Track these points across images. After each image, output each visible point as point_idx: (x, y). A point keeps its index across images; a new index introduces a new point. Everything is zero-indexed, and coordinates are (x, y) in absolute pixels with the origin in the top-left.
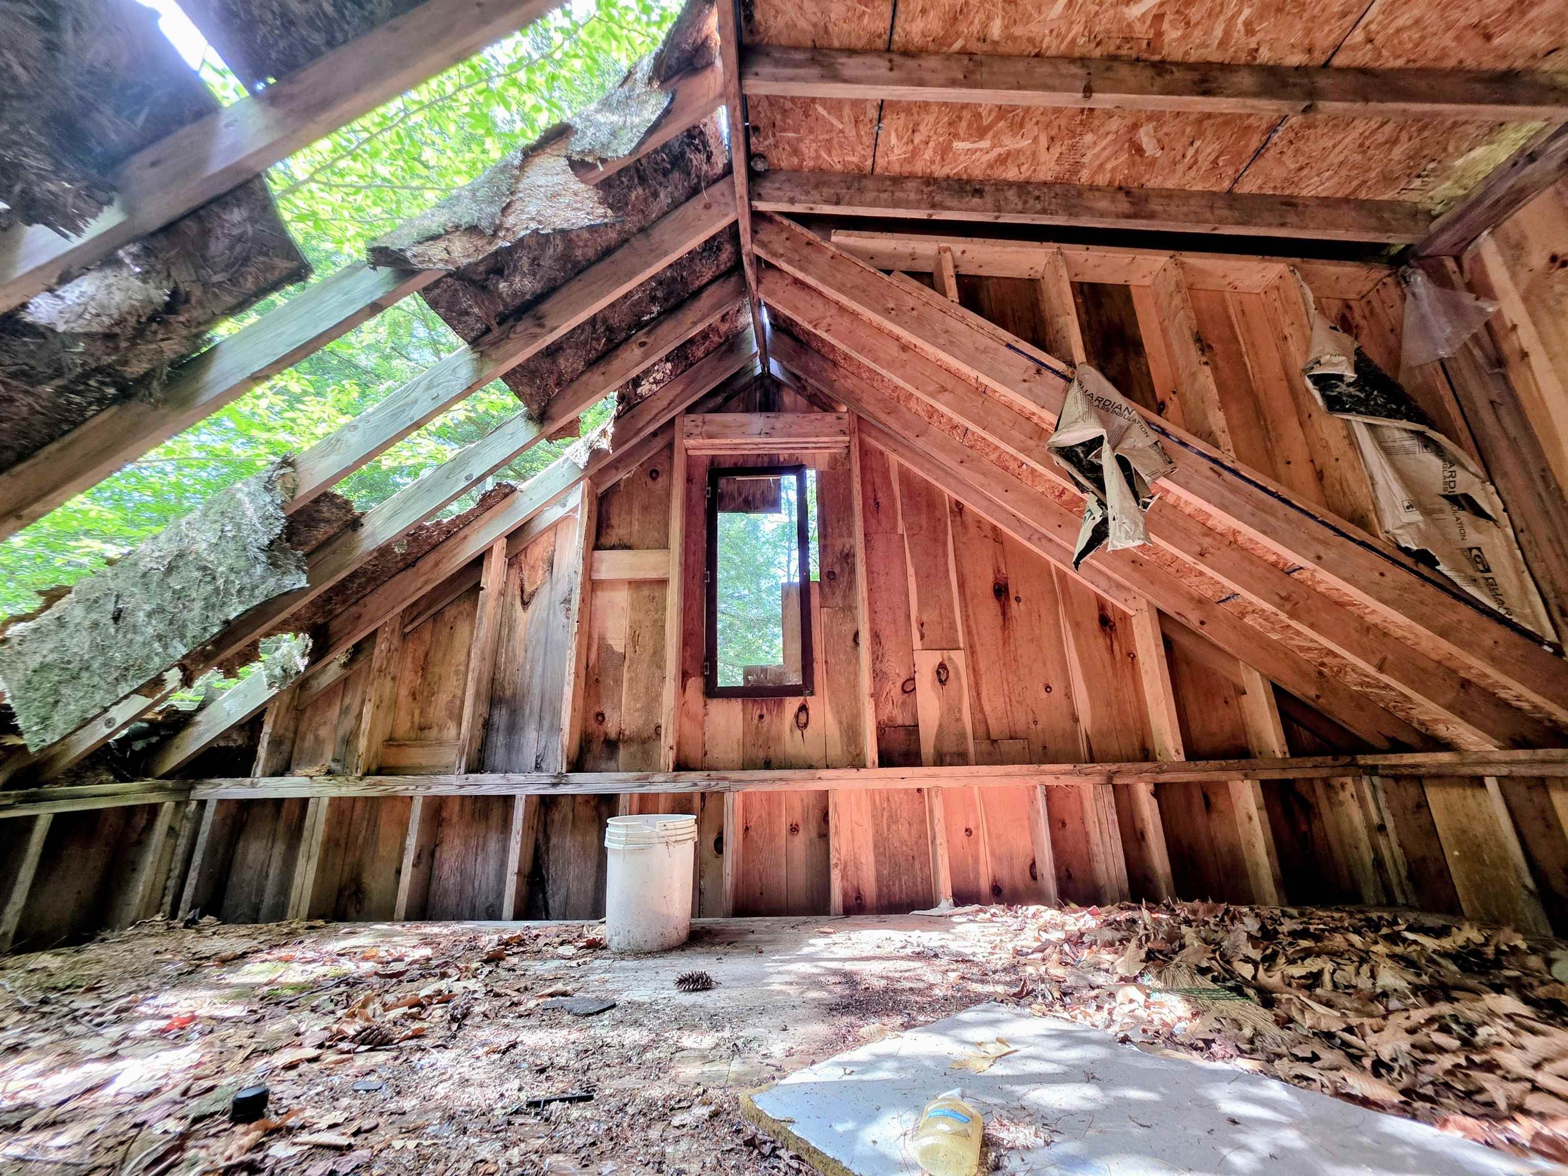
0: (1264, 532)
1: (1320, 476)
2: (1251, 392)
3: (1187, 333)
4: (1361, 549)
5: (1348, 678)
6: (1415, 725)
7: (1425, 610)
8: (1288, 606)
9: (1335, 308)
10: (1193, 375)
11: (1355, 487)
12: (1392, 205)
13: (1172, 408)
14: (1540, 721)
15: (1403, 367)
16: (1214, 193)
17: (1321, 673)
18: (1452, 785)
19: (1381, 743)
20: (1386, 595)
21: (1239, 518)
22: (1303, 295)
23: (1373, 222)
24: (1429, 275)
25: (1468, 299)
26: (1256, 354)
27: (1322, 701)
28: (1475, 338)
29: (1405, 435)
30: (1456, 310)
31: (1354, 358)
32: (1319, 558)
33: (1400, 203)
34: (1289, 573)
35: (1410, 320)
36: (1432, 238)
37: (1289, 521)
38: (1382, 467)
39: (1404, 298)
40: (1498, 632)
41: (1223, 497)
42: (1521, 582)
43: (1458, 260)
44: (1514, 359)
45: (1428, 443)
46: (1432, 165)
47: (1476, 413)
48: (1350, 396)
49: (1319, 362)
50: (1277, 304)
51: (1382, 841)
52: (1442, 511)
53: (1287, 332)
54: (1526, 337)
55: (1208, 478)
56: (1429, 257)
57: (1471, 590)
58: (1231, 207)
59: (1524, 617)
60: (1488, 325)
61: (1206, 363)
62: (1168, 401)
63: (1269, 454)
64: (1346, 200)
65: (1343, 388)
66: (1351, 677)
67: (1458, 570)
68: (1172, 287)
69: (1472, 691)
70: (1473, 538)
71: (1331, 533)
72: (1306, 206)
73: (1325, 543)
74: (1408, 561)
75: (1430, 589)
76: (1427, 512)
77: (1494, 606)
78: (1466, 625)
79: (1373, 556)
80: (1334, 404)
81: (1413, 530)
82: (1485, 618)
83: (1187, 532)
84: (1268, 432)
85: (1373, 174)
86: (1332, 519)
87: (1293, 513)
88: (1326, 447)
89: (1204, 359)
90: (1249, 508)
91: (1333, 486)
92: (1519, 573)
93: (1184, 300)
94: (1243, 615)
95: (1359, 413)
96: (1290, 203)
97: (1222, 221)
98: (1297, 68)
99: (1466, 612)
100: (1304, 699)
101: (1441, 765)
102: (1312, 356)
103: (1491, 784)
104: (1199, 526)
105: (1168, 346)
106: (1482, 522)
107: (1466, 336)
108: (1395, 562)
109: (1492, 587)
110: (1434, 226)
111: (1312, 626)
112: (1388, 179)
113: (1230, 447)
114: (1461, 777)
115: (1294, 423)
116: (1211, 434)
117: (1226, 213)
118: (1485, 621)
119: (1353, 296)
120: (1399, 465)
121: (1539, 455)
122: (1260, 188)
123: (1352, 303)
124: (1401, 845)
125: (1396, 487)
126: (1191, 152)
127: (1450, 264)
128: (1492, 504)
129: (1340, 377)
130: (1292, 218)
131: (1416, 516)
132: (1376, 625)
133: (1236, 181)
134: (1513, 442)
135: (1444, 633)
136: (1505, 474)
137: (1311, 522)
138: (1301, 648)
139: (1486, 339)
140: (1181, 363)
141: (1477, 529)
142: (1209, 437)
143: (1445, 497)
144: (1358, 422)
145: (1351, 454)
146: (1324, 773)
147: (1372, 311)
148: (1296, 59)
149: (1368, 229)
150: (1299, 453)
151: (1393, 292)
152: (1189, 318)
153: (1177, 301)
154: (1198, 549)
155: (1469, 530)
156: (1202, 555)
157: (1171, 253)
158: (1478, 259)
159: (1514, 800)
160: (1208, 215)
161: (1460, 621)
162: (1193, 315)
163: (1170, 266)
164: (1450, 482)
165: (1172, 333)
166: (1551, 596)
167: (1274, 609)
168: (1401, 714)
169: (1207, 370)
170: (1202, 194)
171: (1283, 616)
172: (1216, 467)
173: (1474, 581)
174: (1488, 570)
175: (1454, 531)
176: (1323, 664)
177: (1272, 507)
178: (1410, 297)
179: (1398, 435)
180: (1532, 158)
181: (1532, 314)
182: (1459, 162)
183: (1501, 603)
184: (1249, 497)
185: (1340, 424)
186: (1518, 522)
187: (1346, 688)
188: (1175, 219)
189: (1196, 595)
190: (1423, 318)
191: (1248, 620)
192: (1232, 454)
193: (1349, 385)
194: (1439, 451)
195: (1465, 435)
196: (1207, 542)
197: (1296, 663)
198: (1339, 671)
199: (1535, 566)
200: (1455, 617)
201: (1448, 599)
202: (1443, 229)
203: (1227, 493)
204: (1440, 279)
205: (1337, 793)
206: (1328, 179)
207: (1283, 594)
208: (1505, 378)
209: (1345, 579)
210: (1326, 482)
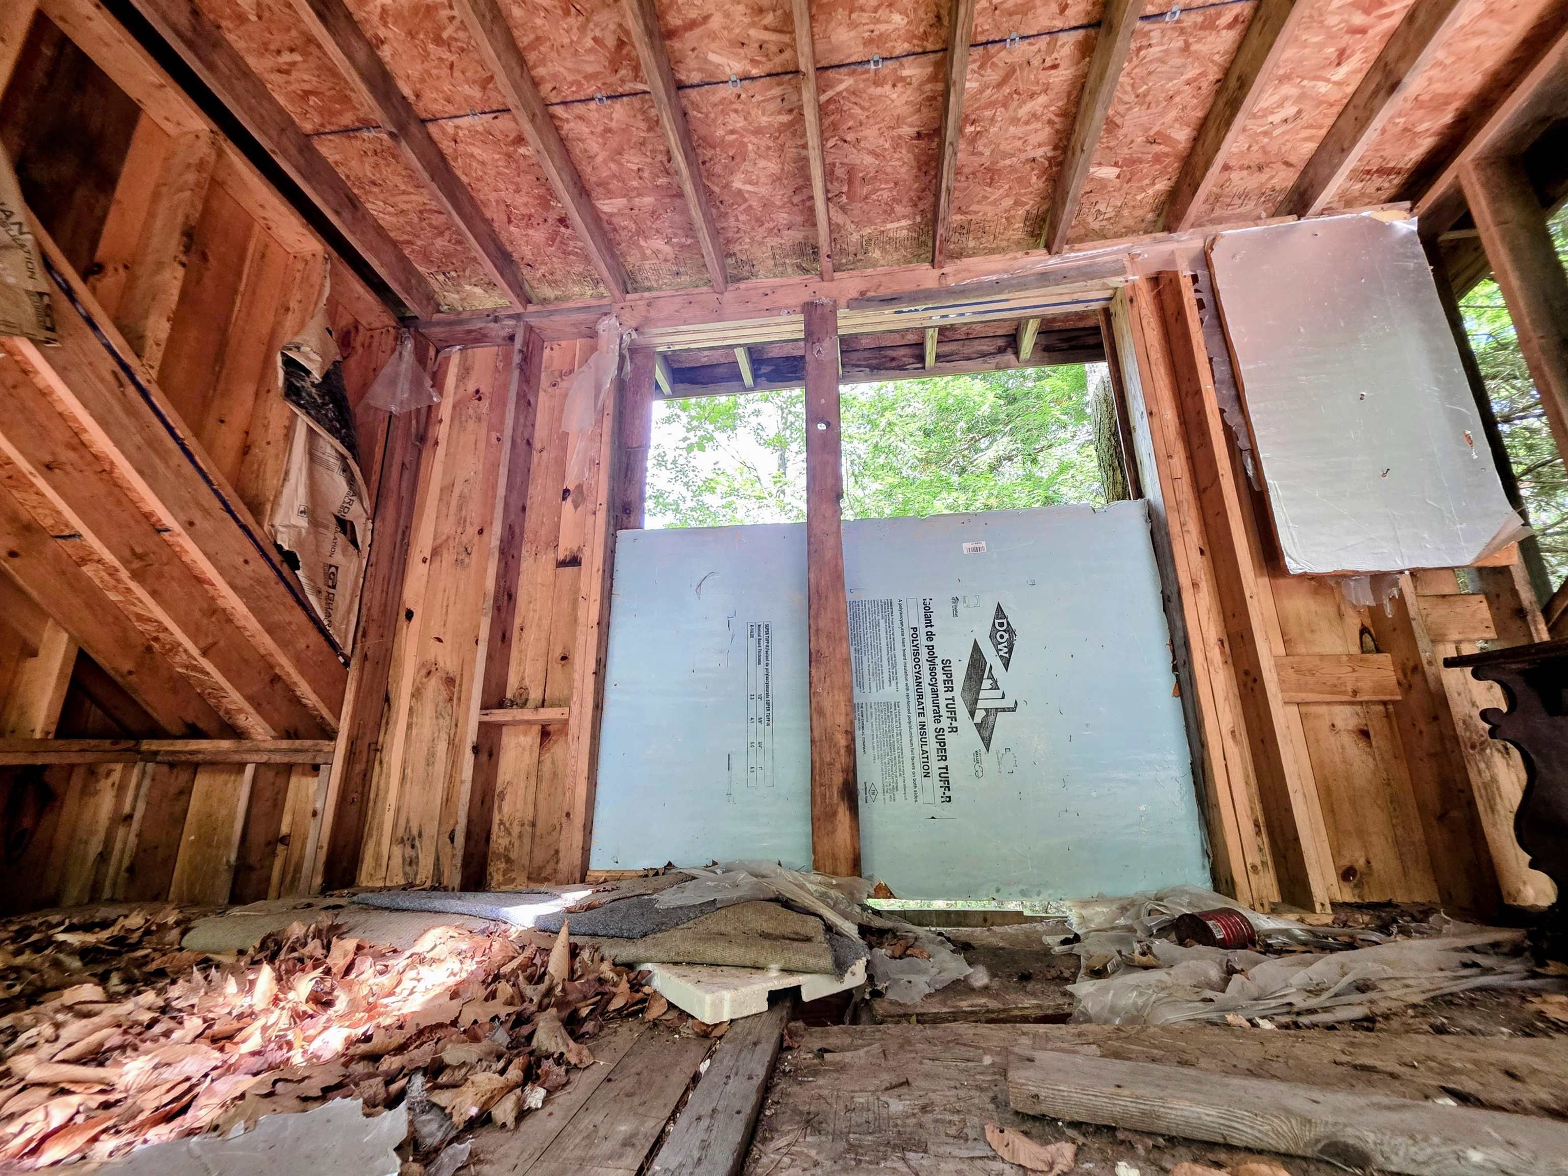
0: (141, 473)
1: (246, 450)
2: (223, 331)
3: (180, 219)
4: (239, 532)
5: (177, 659)
6: (221, 713)
7: (267, 605)
8: (136, 565)
9: (345, 321)
10: (160, 266)
11: (269, 475)
12: (421, 278)
13: (110, 281)
14: (315, 718)
15: (364, 402)
16: (293, 123)
17: (149, 649)
18: (222, 772)
19: (174, 729)
20: (239, 582)
21: (118, 444)
22: (322, 285)
23: (403, 279)
24: (416, 347)
25: (428, 382)
26: (252, 302)
27: (133, 678)
28: (418, 411)
29: (334, 453)
30: (417, 384)
31: (329, 366)
32: (191, 524)
33: (427, 283)
34: (159, 531)
35: (387, 370)
36: (430, 324)
37: (178, 474)
38: (300, 469)
39: (393, 350)
40: (314, 637)
41: (110, 411)
42: (352, 602)
43: (438, 352)
44: (430, 442)
45: (346, 469)
46: (453, 274)
47: (391, 466)
48: (310, 395)
49: (298, 348)
50: (298, 275)
51: (121, 832)
52: (326, 527)
53: (293, 304)
54: (442, 431)
55: (102, 380)
56: (422, 335)
57: (313, 600)
58: (301, 151)
59: (338, 631)
60: (430, 407)
61: (183, 265)
62: (110, 268)
63: (206, 403)
64: (394, 244)
65: (307, 385)
66: (181, 658)
67: (311, 579)
68: (194, 160)
69: (278, 686)
70: (338, 558)
71: (218, 504)
72: (364, 217)
73: (207, 512)
74: (276, 558)
75: (282, 588)
76: (315, 523)
77: (322, 615)
78: (294, 627)
79: (248, 543)
80: (292, 392)
81: (293, 532)
82: (311, 624)
83: (43, 433)
84: (218, 380)
85: (419, 243)
86: (228, 492)
87: (188, 468)
88: (266, 427)
89: (184, 259)
90: (138, 439)
91: (252, 464)
92: (353, 596)
93: (198, 184)
94: (84, 561)
95: (308, 414)
96: (353, 204)
97: (284, 152)
98: (404, 98)
99: (299, 616)
100: (112, 673)
101: (219, 752)
102: (298, 340)
103: (249, 770)
104: (69, 433)
105: (152, 215)
106: (351, 548)
107: (413, 408)
108: (265, 555)
109: (329, 601)
110: (437, 317)
111: (154, 594)
112: (426, 257)
113: (157, 365)
114: (229, 763)
115: (250, 389)
116: (141, 337)
117: (293, 151)
118: (309, 626)
119: (364, 322)
120: (317, 476)
121: (410, 517)
122: (336, 163)
123: (360, 328)
124: (138, 835)
125: (302, 491)
126: (287, 57)
127: (432, 352)
128: (364, 536)
129: (308, 373)
130: (347, 215)
131: (303, 522)
132: (224, 610)
133: (318, 134)
134: (400, 498)
135: (270, 630)
136: (383, 519)
137: (204, 488)
138: (140, 617)
139: (423, 418)
140: (155, 242)
141: (344, 552)
142: (136, 342)
143: (337, 518)
144: (303, 421)
145: (282, 443)
146: (89, 758)
147: (370, 345)
148: (407, 91)
149: (396, 280)
150: (238, 419)
151: (390, 340)
152: (193, 205)
153: (191, 177)
154: (48, 458)
155: (338, 550)
156: (49, 467)
157: (215, 128)
158: (448, 359)
159: (261, 784)
160: (274, 133)
161: (290, 623)
162: (200, 207)
163: (206, 137)
164: (344, 508)
165: (163, 207)
166: (364, 619)
167: (117, 563)
168: (212, 702)
169: (180, 272)
170: (281, 110)
171: (124, 574)
172: (122, 375)
173: (319, 592)
174: (334, 587)
175: (327, 547)
176: (156, 639)
177: (168, 451)
178: (397, 353)
179: (329, 450)
180: (496, 320)
181: (452, 420)
182: (468, 287)
183: (328, 615)
184: (144, 427)
185: (288, 414)
186: (373, 558)
187: (170, 667)
188: (237, 99)
189: (25, 516)
190: (397, 374)
191: (88, 570)
192: (154, 374)
193: (313, 384)
194: (351, 481)
195: (375, 478)
196: (67, 455)
197: (125, 630)
198: (170, 650)
199: (366, 594)
200: (288, 618)
201: (290, 600)
202: (438, 323)
203: (118, 409)
204: (421, 357)
205: (97, 781)
206: (389, 214)
207: (139, 550)
208: (420, 452)
209: (206, 554)
210: (249, 458)
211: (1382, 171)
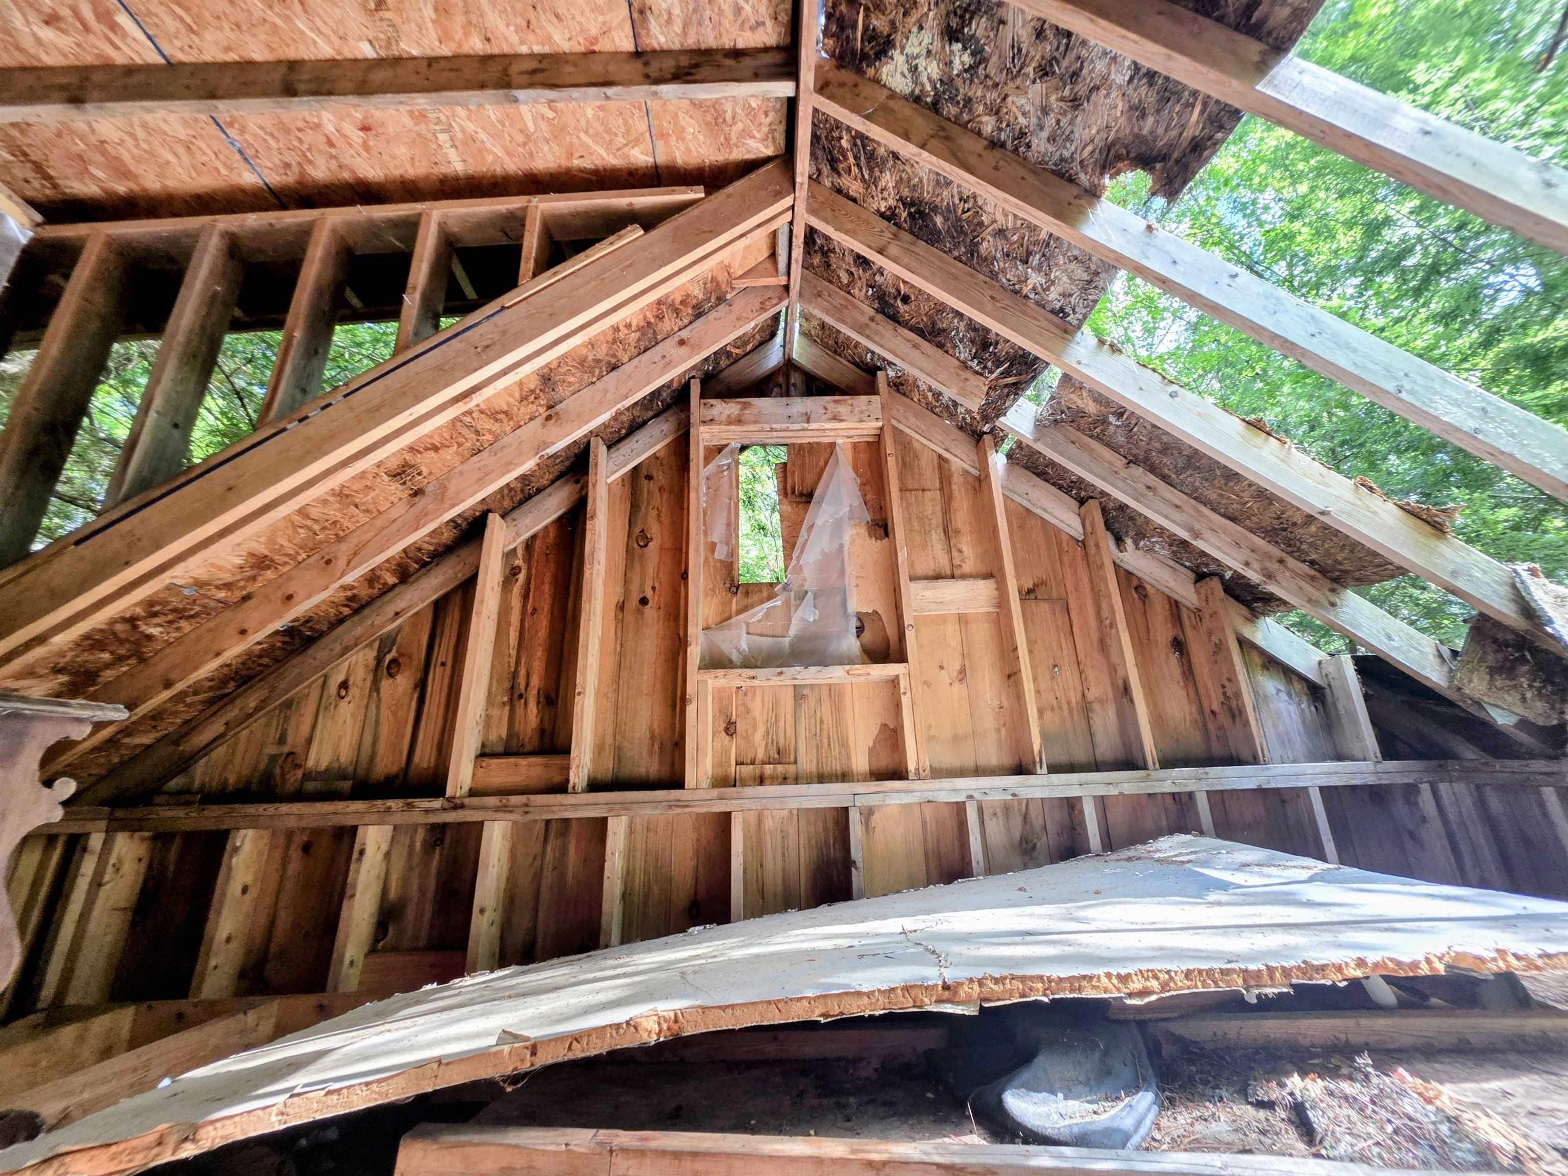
211: (38, 167)
